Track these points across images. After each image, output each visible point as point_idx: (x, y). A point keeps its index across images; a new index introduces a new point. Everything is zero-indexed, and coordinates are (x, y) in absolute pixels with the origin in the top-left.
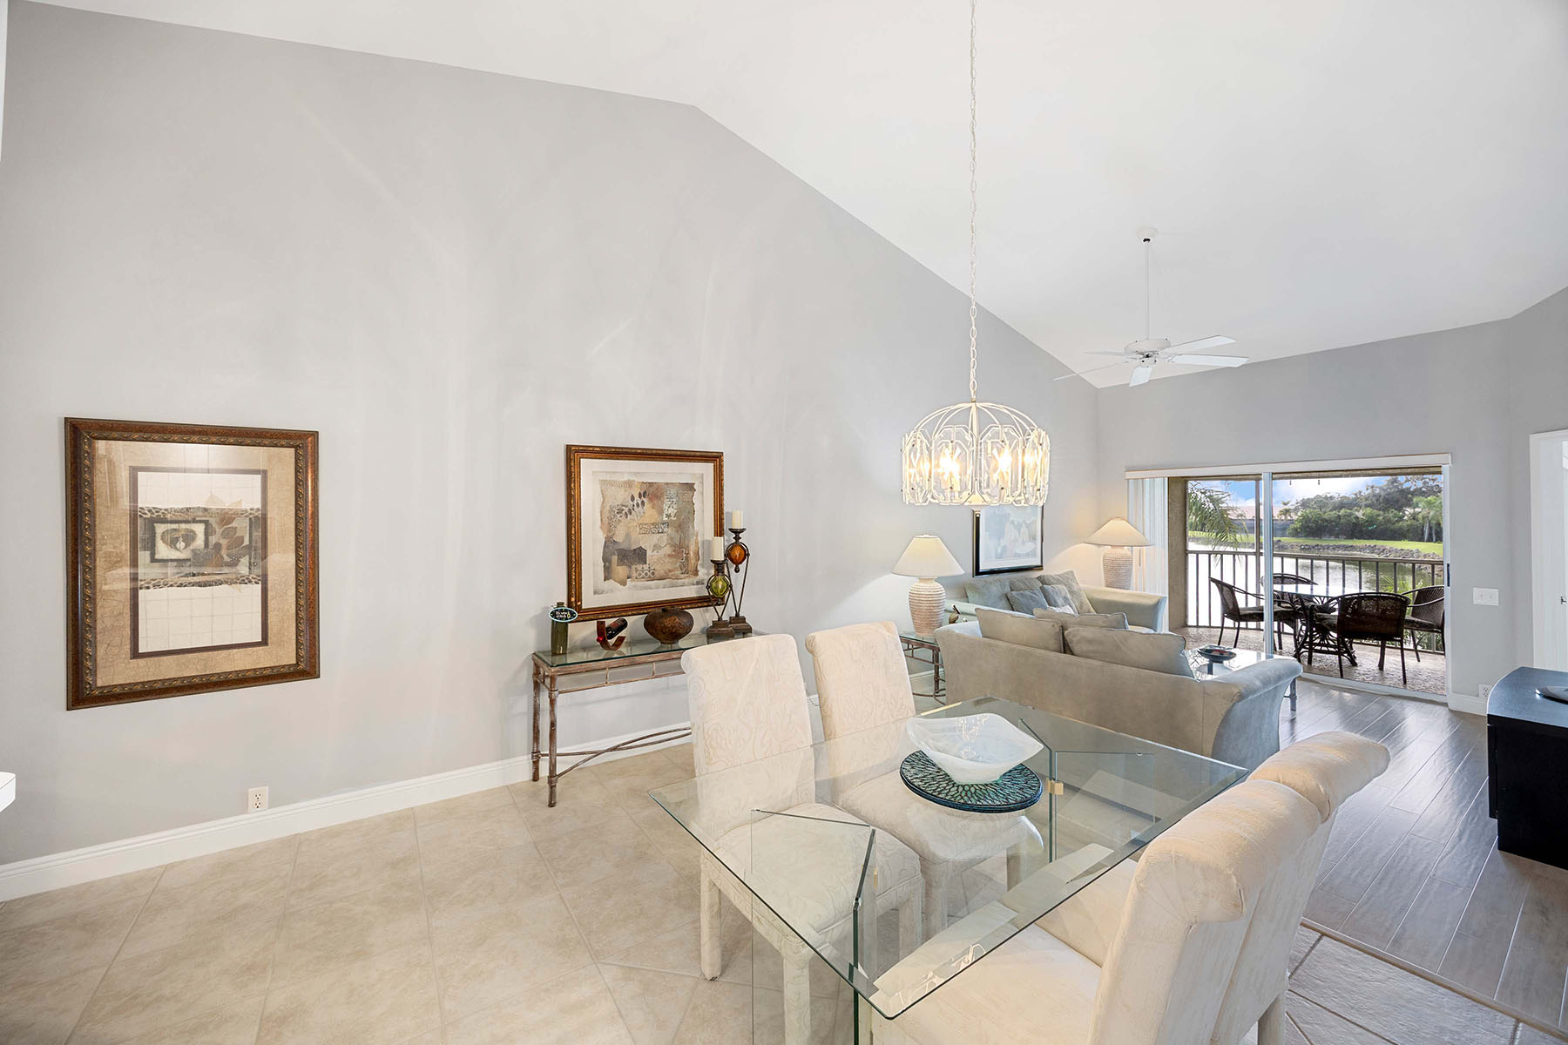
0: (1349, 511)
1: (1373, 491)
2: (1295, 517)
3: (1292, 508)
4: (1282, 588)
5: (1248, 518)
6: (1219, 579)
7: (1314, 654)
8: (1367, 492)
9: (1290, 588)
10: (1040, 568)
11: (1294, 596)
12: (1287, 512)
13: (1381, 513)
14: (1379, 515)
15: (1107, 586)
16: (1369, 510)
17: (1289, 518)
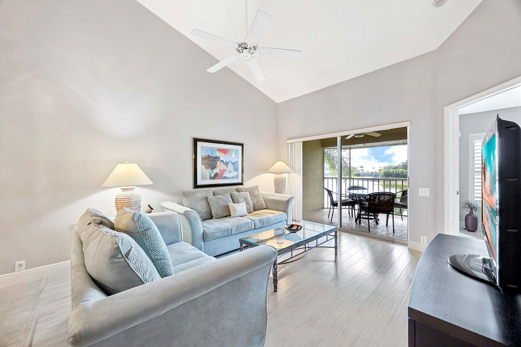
0: (396, 170)
1: (403, 164)
2: (382, 172)
3: (382, 169)
4: (353, 191)
5: (370, 172)
6: (327, 188)
7: (361, 219)
8: (401, 164)
9: (355, 192)
10: (241, 184)
11: (357, 195)
12: (380, 170)
13: (405, 170)
14: (404, 171)
15: (275, 193)
16: (401, 170)
17: (381, 172)
